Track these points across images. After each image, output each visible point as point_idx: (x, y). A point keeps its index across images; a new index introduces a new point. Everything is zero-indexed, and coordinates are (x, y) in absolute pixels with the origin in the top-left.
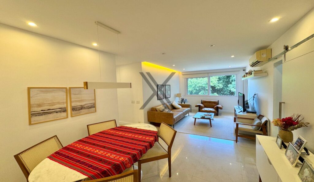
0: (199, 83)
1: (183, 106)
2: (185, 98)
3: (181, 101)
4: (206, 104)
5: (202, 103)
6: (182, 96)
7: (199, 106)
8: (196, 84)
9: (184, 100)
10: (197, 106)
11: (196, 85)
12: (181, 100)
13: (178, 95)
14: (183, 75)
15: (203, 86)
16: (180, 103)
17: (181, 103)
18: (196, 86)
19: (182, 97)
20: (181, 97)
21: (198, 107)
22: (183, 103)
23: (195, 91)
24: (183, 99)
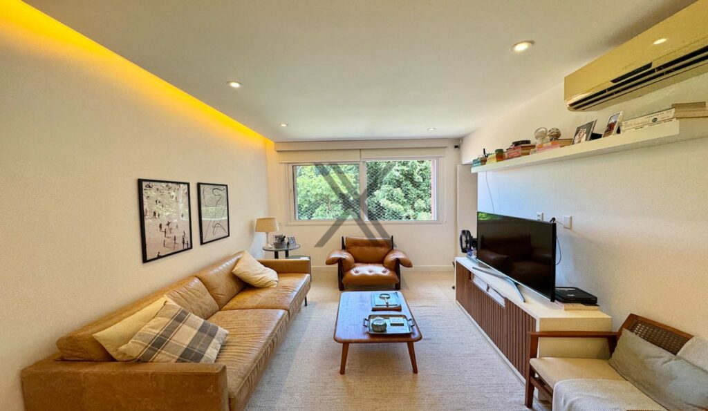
0: (314, 187)
1: (282, 270)
2: (287, 233)
3: (277, 245)
4: (357, 250)
5: (344, 248)
6: (278, 228)
7: (340, 261)
8: (308, 188)
9: (286, 240)
10: (331, 262)
11: (308, 191)
12: (274, 240)
13: (263, 225)
14: (278, 151)
15: (325, 193)
16: (271, 258)
17: (276, 256)
18: (309, 193)
19: (279, 232)
20: (274, 230)
21: (336, 266)
22: (282, 257)
23: (306, 205)
24: (282, 239)
